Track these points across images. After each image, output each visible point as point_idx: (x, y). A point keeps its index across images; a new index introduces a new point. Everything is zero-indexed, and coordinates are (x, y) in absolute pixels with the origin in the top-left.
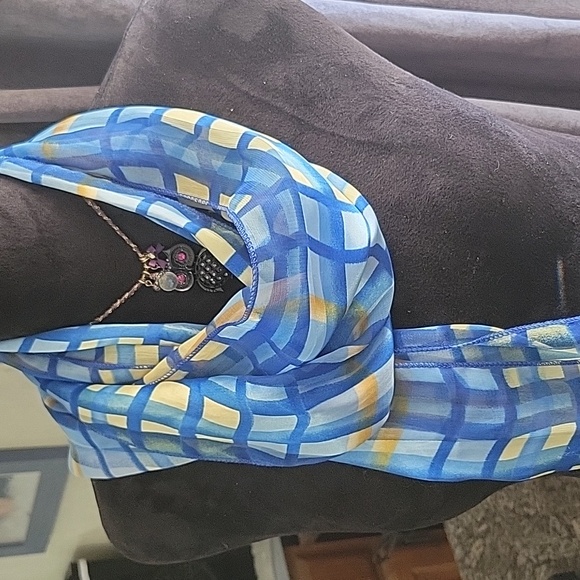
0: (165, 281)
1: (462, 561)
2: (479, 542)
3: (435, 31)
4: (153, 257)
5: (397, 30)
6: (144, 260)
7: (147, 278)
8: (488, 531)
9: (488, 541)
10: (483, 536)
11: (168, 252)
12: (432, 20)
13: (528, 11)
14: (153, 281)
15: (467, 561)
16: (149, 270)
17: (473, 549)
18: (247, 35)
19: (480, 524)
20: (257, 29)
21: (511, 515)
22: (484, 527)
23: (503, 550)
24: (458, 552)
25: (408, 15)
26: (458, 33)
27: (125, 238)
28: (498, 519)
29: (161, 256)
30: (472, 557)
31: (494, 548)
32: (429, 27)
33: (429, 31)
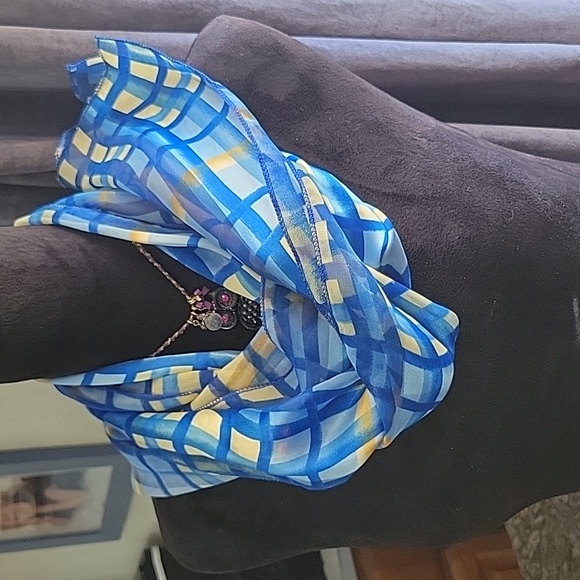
0: (210, 321)
1: (520, 551)
2: (536, 533)
3: (465, 65)
4: (199, 299)
5: (429, 66)
6: (192, 302)
7: (195, 318)
8: (544, 521)
9: (544, 533)
10: (540, 527)
11: (213, 294)
12: (463, 54)
14: (200, 322)
15: (525, 552)
16: (196, 311)
17: (531, 539)
18: (280, 96)
19: (536, 516)
20: (290, 90)
21: (566, 507)
22: (540, 519)
23: (558, 542)
24: (516, 542)
25: (440, 51)
26: (488, 65)
27: (174, 282)
28: (554, 511)
29: (206, 298)
30: (529, 547)
31: (550, 539)
32: (460, 62)
33: (460, 65)
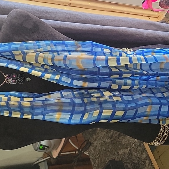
0: (10, 81)
1: (94, 165)
2: (97, 160)
3: (75, 28)
4: (7, 76)
5: (67, 27)
6: (6, 77)
7: (6, 81)
8: (99, 156)
9: (100, 159)
10: (98, 158)
11: (11, 75)
12: (75, 25)
13: (98, 24)
14: (7, 81)
15: (95, 165)
16: (7, 79)
17: (96, 161)
19: (98, 155)
20: (31, 26)
21: (105, 151)
22: (99, 155)
23: (103, 161)
24: (93, 163)
25: (69, 24)
26: (81, 28)
28: (102, 153)
30: (96, 164)
31: (101, 161)
32: (74, 27)
33: (74, 28)
